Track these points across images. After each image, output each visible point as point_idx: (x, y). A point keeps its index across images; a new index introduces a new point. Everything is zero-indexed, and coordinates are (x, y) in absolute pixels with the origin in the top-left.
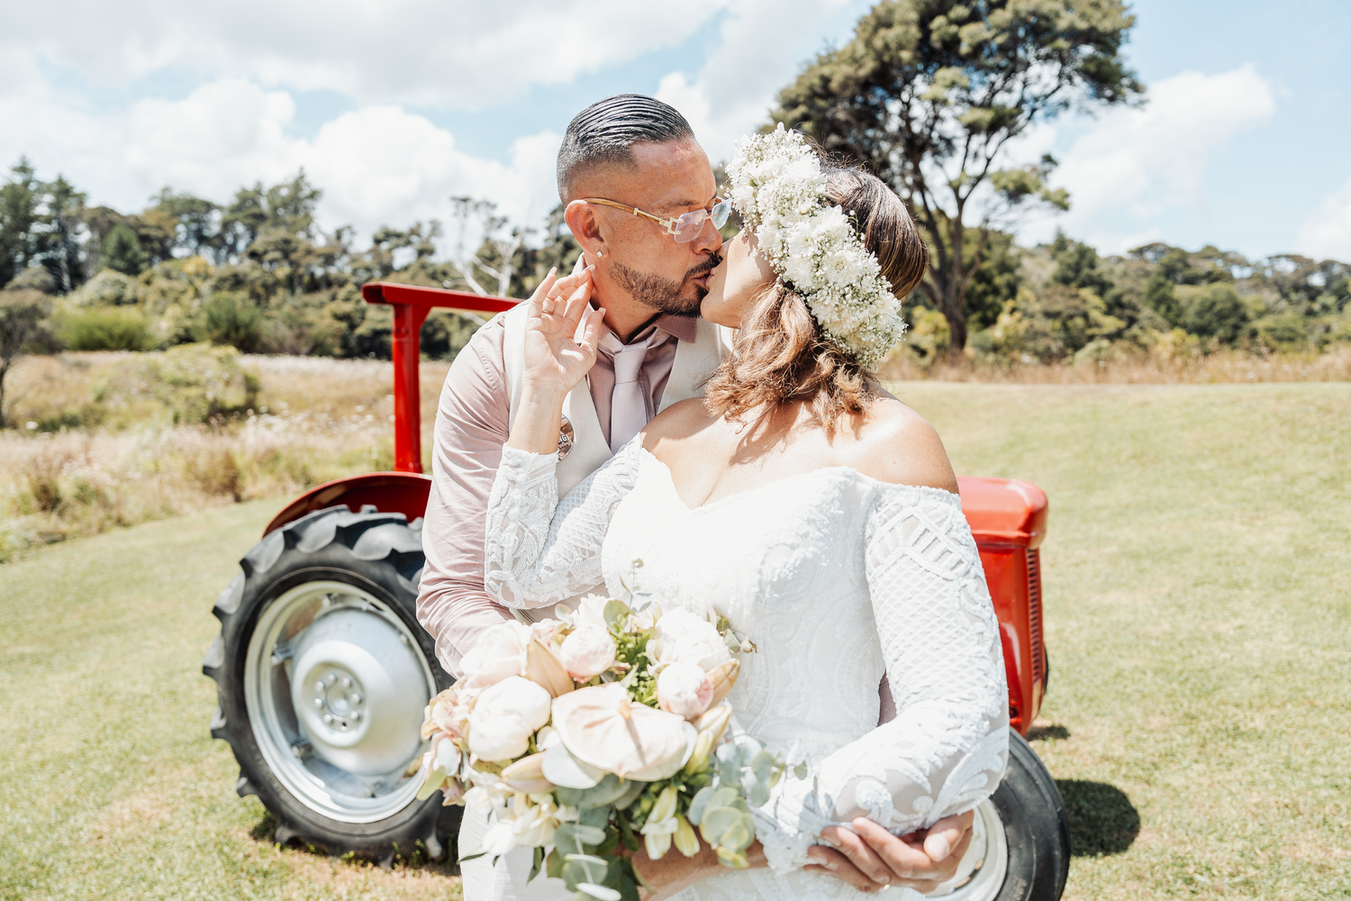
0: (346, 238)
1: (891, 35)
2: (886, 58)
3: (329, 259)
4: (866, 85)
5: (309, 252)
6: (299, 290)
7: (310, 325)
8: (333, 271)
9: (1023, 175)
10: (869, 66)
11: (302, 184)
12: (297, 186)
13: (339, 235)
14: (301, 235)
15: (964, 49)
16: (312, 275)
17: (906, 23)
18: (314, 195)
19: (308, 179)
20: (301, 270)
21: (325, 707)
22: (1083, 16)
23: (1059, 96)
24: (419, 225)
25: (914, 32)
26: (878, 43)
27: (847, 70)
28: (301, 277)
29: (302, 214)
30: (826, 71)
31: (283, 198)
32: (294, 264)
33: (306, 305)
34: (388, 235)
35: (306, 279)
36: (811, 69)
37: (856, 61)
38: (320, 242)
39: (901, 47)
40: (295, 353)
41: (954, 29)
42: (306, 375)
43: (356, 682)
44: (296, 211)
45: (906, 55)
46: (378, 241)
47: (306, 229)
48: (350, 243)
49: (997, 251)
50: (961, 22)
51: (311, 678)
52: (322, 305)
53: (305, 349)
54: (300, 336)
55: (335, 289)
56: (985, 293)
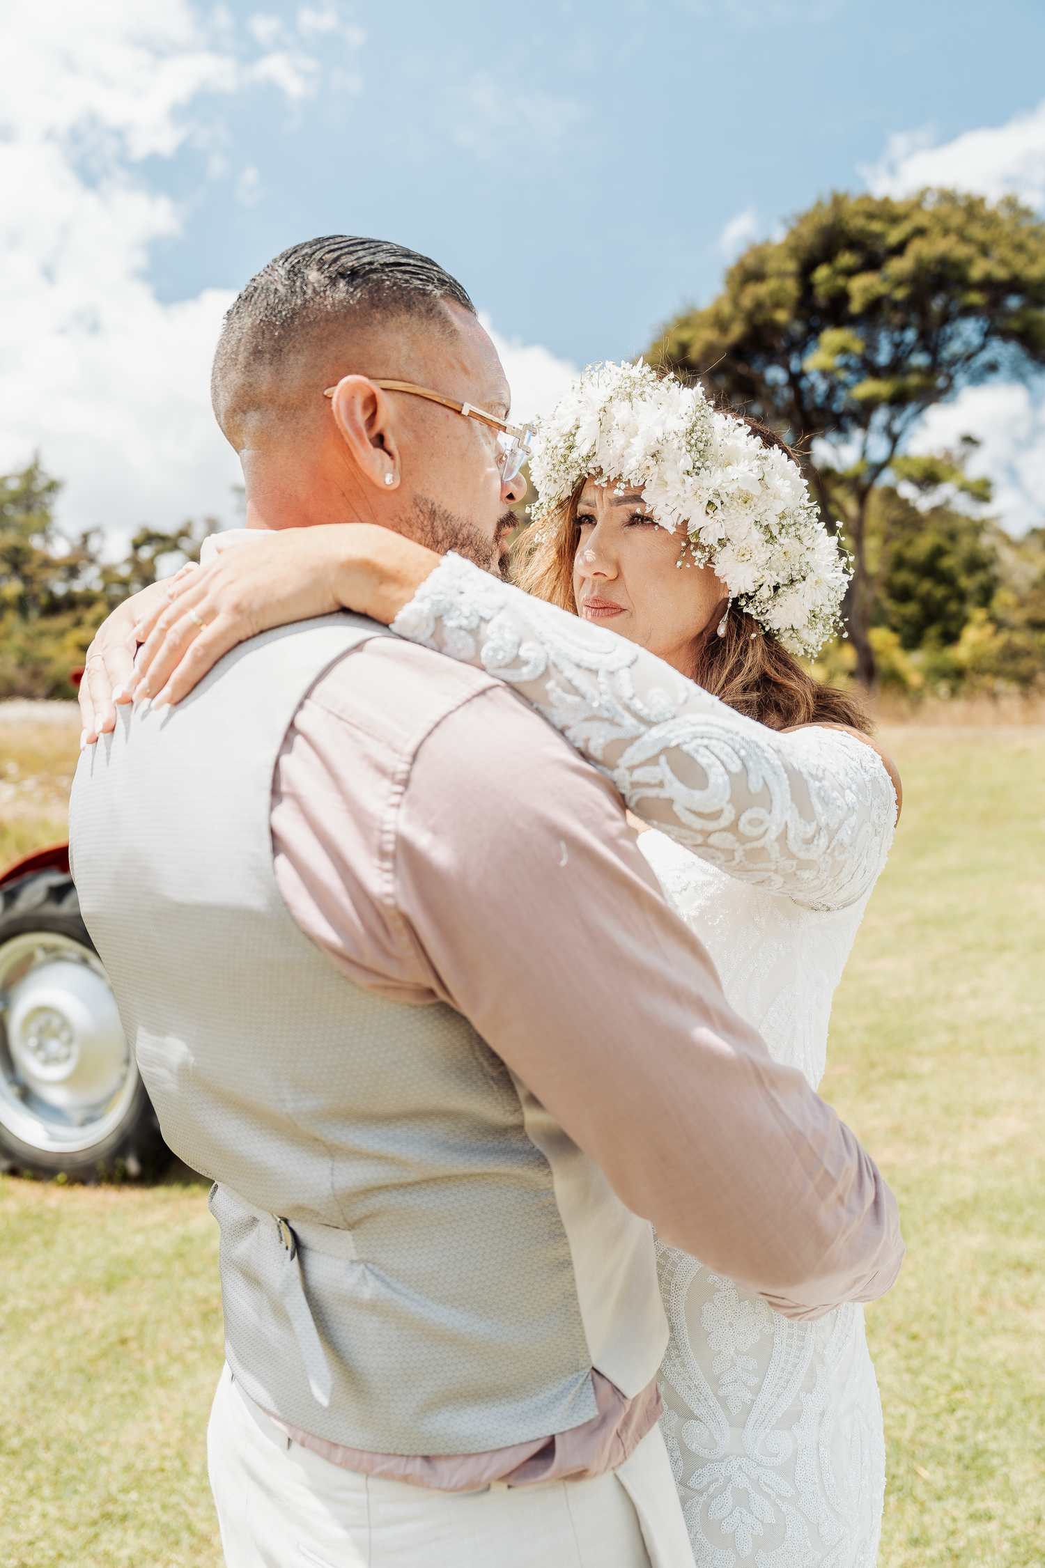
0: (94, 544)
1: (761, 290)
2: (760, 318)
3: (73, 571)
4: (739, 352)
5: (47, 563)
6: (34, 614)
7: (48, 661)
8: (78, 586)
9: (933, 462)
10: (737, 330)
11: (36, 473)
12: (30, 475)
13: (85, 537)
14: (36, 542)
15: (856, 306)
16: (51, 594)
17: (782, 274)
18: (52, 487)
19: (43, 468)
20: (36, 588)
21: (40, 1047)
22: (1003, 262)
23: (985, 357)
24: (189, 524)
25: (791, 287)
26: (747, 301)
27: (708, 335)
28: (35, 597)
29: (36, 512)
30: (685, 335)
31: (12, 493)
32: (27, 580)
33: (42, 634)
34: (149, 538)
35: (44, 600)
36: (667, 334)
37: (721, 324)
38: (60, 549)
39: (778, 305)
40: (29, 695)
41: (840, 281)
42: (43, 727)
43: (65, 1024)
44: (29, 508)
45: (782, 316)
46: (137, 546)
47: (43, 531)
48: (100, 551)
49: (965, 543)
50: (850, 273)
51: (27, 1021)
52: (61, 634)
53: (41, 691)
54: (36, 675)
55: (80, 612)
56: (947, 599)
